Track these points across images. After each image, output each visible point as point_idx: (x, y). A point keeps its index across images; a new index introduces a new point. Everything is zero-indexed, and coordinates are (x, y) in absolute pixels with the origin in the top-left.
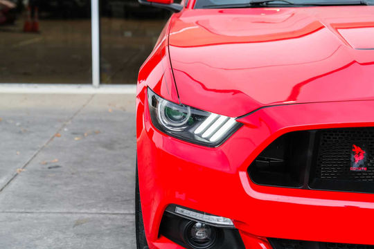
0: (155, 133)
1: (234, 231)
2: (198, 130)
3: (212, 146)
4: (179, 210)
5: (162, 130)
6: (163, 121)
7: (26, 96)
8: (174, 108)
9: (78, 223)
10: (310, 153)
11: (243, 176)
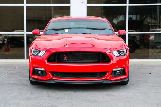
0: (32, 55)
1: (45, 71)
2: (39, 54)
3: (41, 56)
4: (36, 68)
5: (33, 55)
6: (33, 53)
7: (6, 62)
8: (35, 51)
9: (18, 80)
10: (57, 56)
11: (46, 61)
